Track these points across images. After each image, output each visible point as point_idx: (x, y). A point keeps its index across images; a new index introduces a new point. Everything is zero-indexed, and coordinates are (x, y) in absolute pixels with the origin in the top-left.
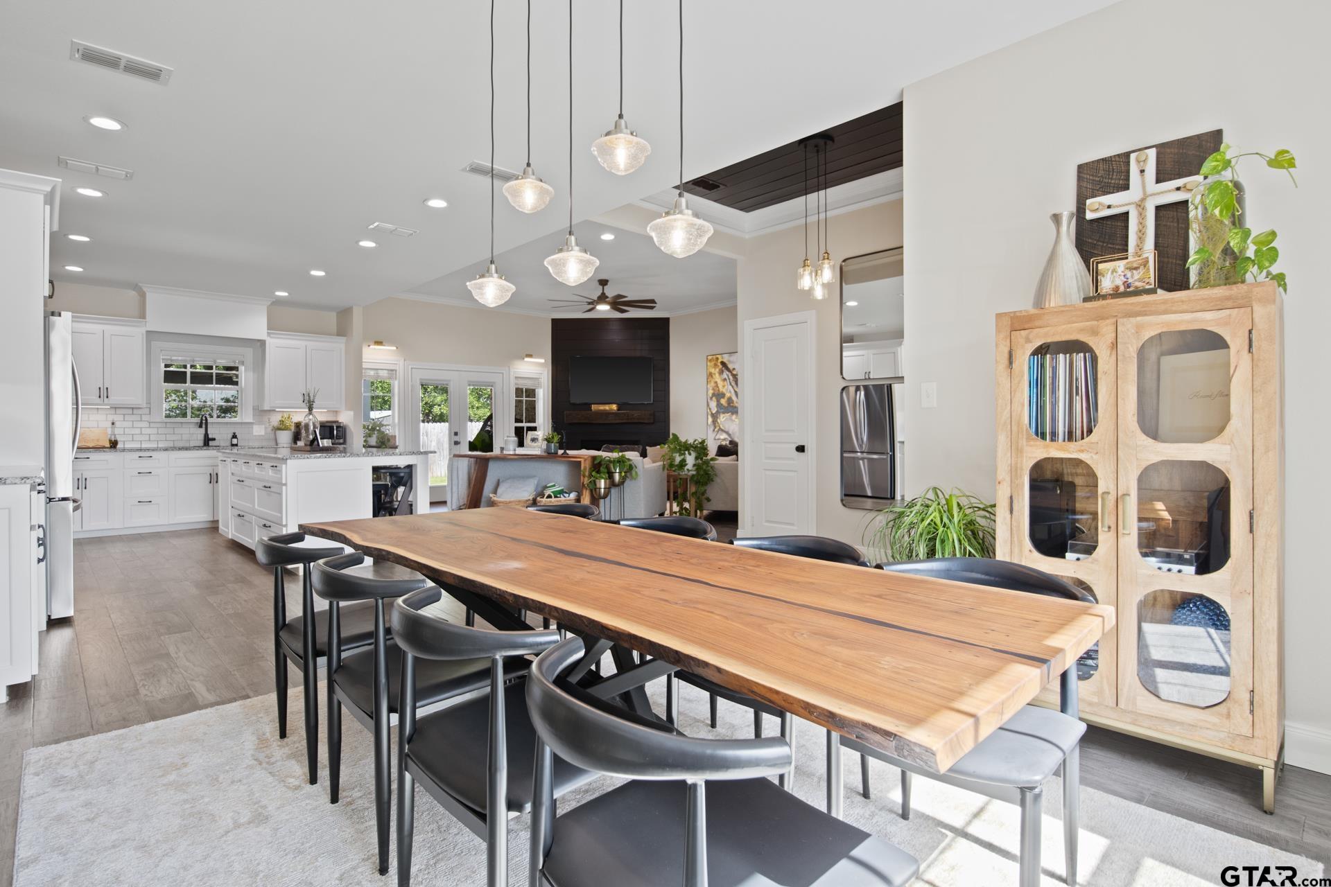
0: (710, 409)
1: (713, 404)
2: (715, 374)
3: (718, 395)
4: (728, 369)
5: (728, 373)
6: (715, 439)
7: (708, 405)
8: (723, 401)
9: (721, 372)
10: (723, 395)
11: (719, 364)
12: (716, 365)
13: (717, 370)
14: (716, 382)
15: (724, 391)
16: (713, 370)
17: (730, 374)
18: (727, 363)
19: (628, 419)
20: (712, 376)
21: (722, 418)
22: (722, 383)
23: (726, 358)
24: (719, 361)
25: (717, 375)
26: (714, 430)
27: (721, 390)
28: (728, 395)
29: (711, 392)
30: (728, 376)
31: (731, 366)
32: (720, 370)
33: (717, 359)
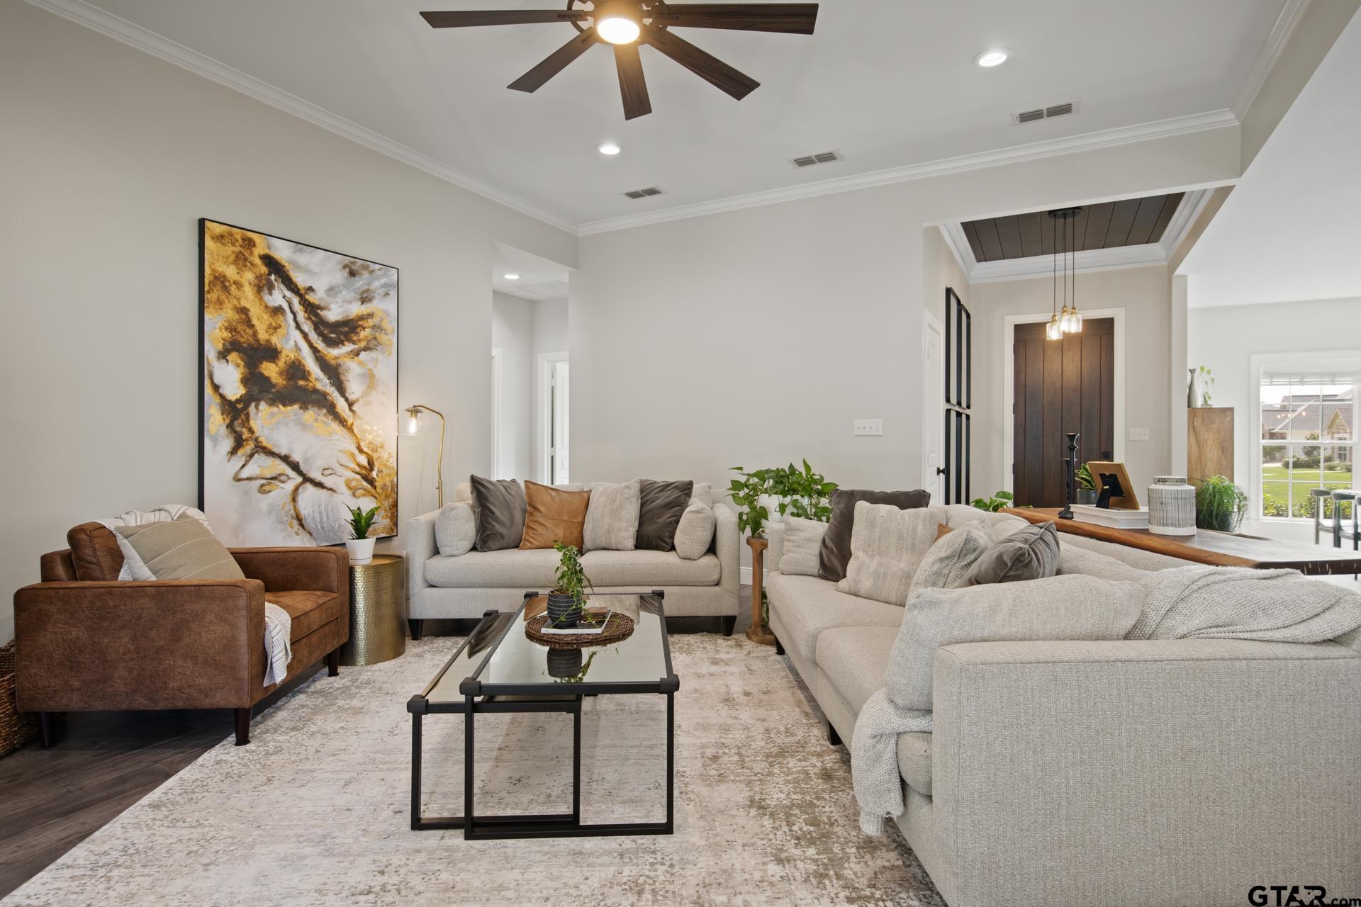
0: (216, 388)
1: (230, 378)
2: (238, 285)
3: (251, 347)
4: (289, 282)
5: (288, 294)
6: (237, 479)
7: (206, 373)
8: (270, 370)
9: (262, 286)
10: (272, 354)
11: (258, 261)
12: (241, 259)
13: (249, 276)
14: (244, 311)
15: (275, 340)
16: (231, 272)
17: (296, 301)
18: (286, 264)
20: (226, 289)
21: (270, 421)
22: (266, 316)
23: (282, 252)
24: (259, 250)
25: (249, 291)
26: (234, 452)
27: (262, 336)
29: (216, 337)
30: (289, 304)
31: (300, 280)
32: (259, 277)
33: (250, 244)
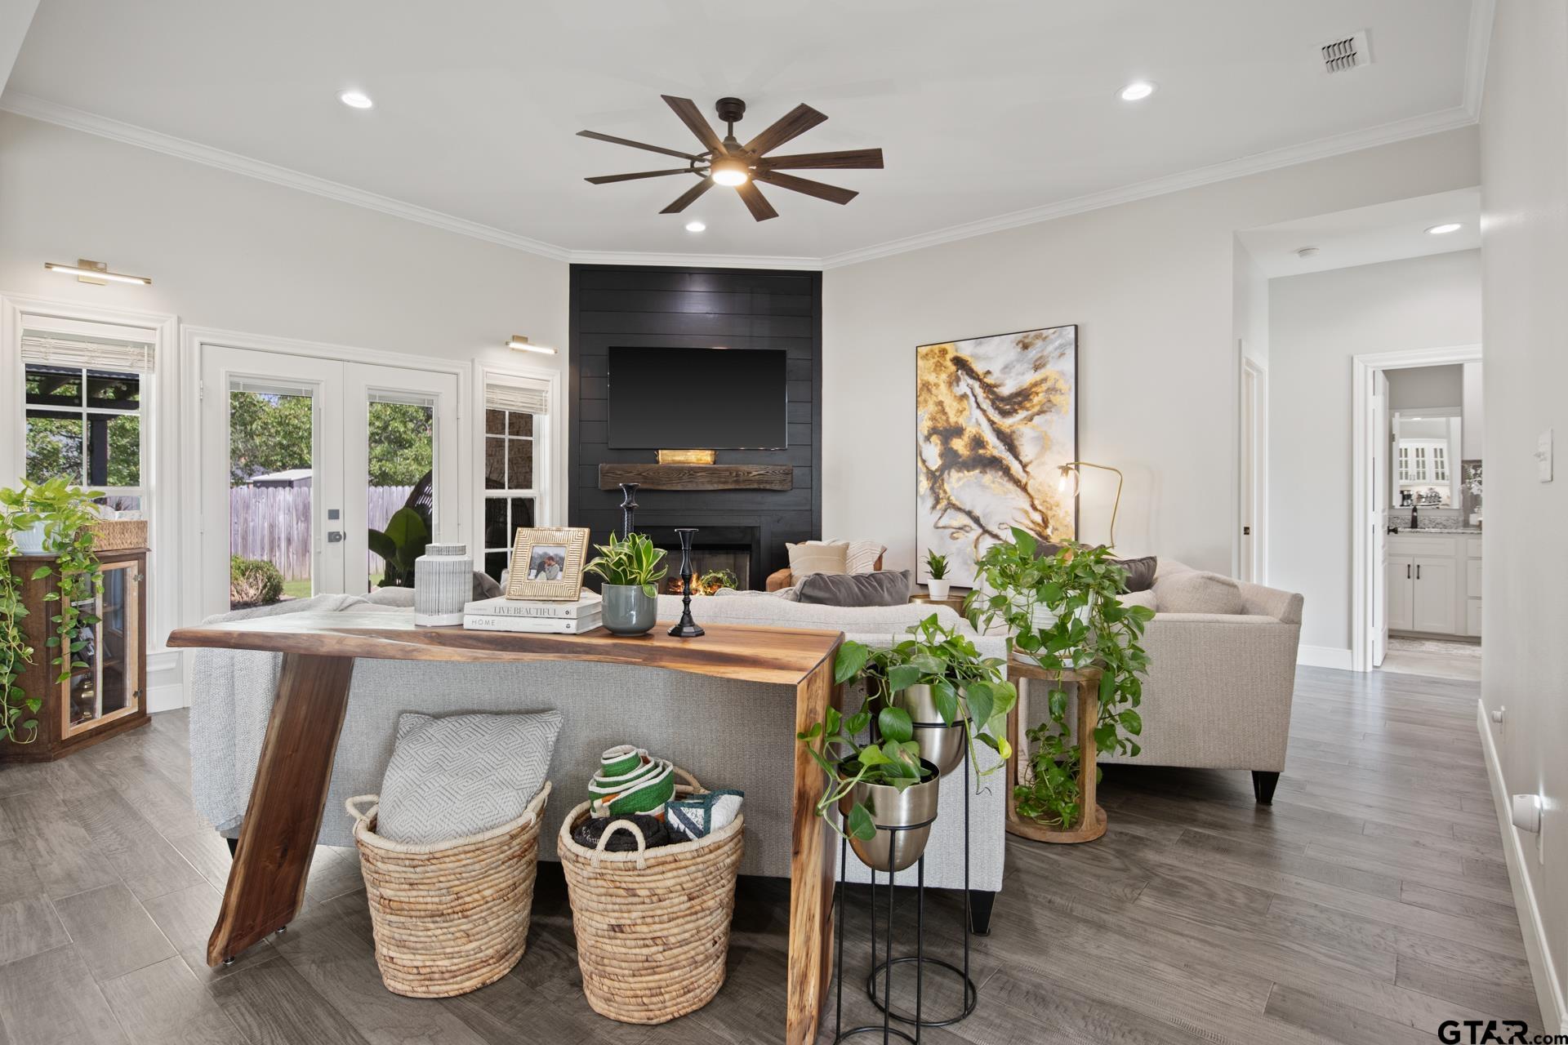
4: (971, 373)
7: (918, 453)
12: (939, 366)
19: (737, 482)
21: (958, 484)
28: (970, 430)
29: (925, 425)
30: (972, 389)
